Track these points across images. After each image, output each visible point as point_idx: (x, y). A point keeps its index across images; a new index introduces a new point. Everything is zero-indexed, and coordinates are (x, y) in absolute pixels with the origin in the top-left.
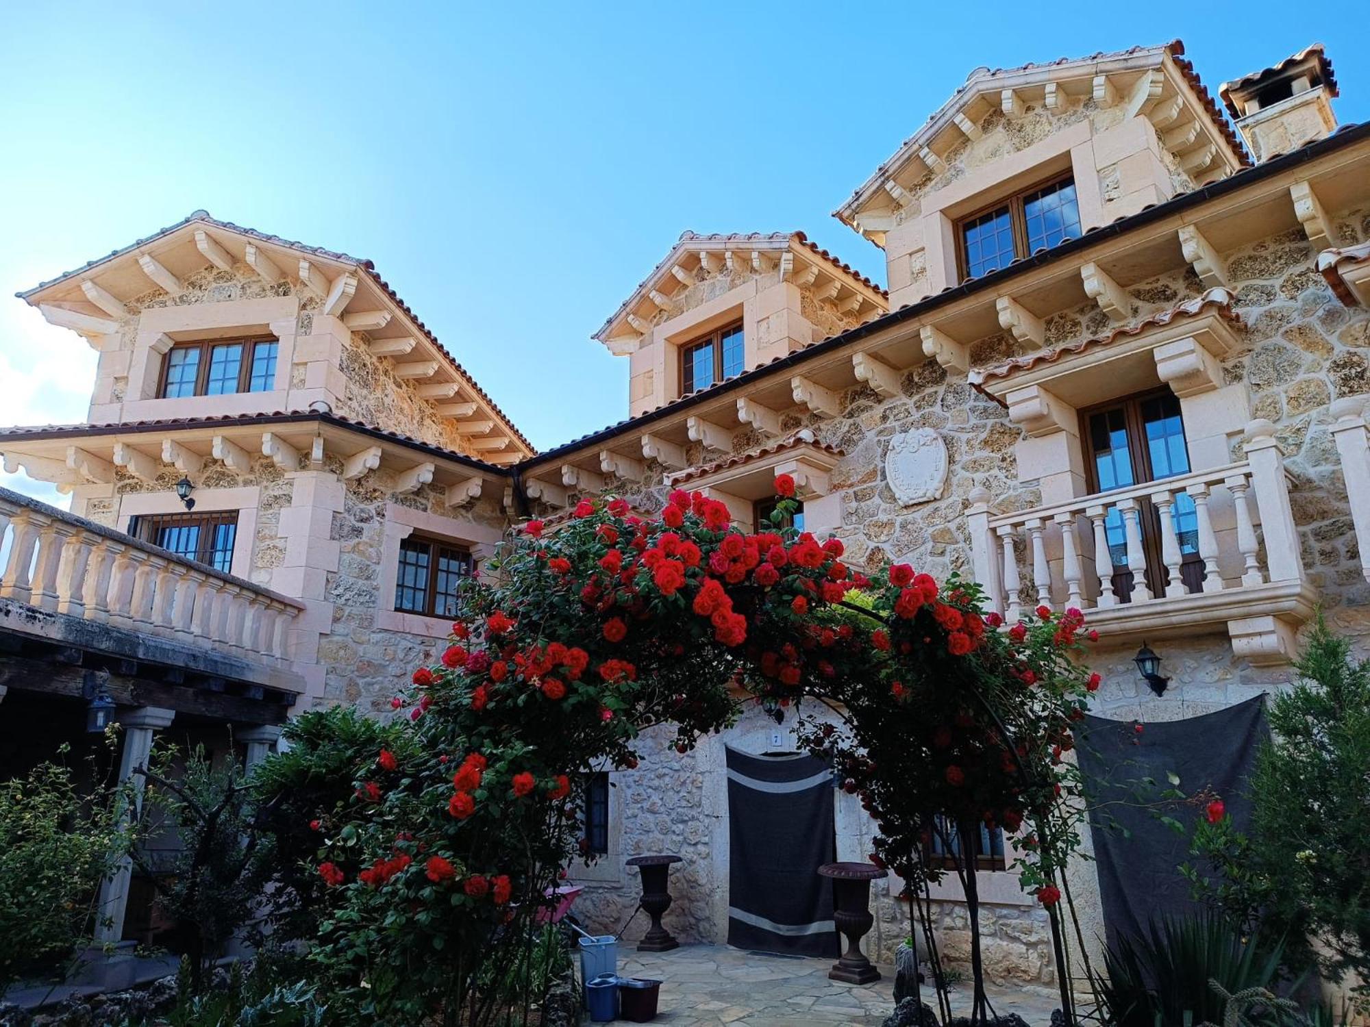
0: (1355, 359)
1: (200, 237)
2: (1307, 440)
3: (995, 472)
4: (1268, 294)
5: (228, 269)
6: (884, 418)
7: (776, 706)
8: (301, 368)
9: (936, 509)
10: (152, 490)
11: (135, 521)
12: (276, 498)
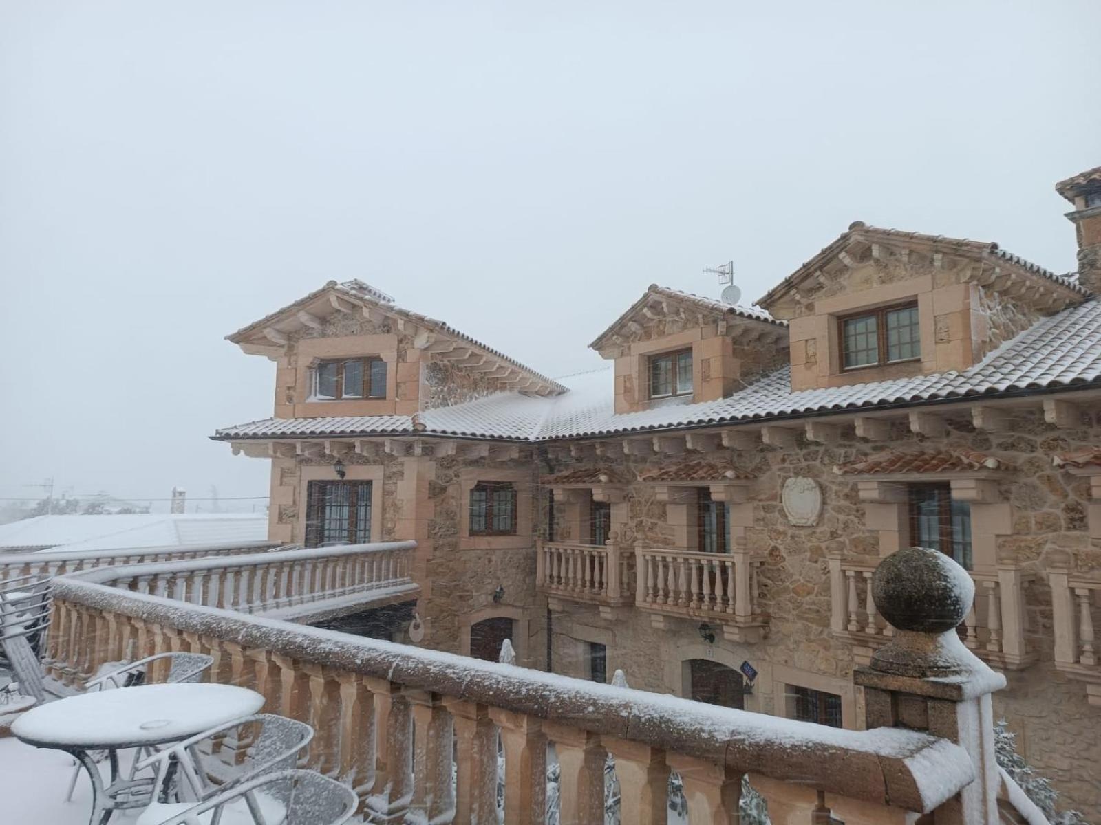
0: (1080, 507)
1: (333, 298)
2: (1044, 552)
3: (852, 517)
4: (1032, 447)
6: (784, 460)
7: (709, 633)
8: (402, 384)
9: (814, 532)
10: (319, 464)
11: (311, 483)
12: (394, 473)
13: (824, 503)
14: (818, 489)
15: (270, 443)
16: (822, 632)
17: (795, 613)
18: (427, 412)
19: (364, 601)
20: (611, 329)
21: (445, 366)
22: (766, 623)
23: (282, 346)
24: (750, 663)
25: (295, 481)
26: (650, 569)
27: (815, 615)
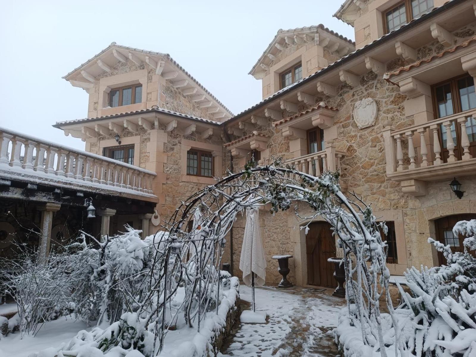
1: (114, 51)
3: (396, 113)
5: (125, 62)
6: (353, 95)
8: (150, 94)
9: (373, 129)
10: (108, 139)
11: (104, 149)
12: (145, 139)
13: (378, 110)
14: (374, 103)
16: (380, 186)
17: (363, 180)
20: (259, 61)
23: (91, 82)
25: (97, 149)
27: (376, 177)
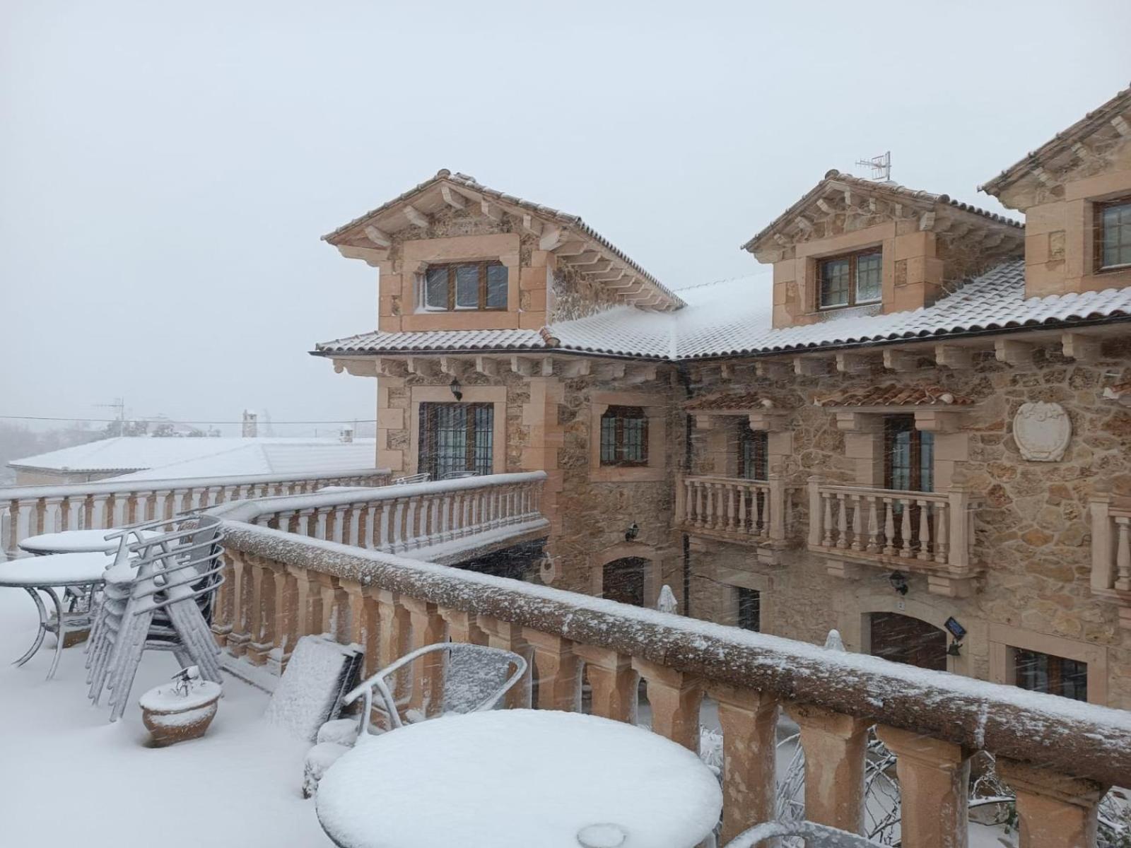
1: (446, 191)
3: (1114, 452)
5: (463, 209)
6: (1014, 382)
7: (901, 583)
8: (526, 294)
9: (1056, 469)
10: (431, 384)
11: (423, 406)
12: (519, 395)
13: (1074, 433)
14: (1066, 417)
15: (378, 360)
16: (1062, 587)
17: (1023, 564)
18: (554, 325)
19: (500, 539)
20: (773, 226)
21: (569, 272)
22: (982, 575)
23: (384, 248)
24: (958, 620)
25: (404, 402)
26: (828, 509)
27: (1053, 567)
